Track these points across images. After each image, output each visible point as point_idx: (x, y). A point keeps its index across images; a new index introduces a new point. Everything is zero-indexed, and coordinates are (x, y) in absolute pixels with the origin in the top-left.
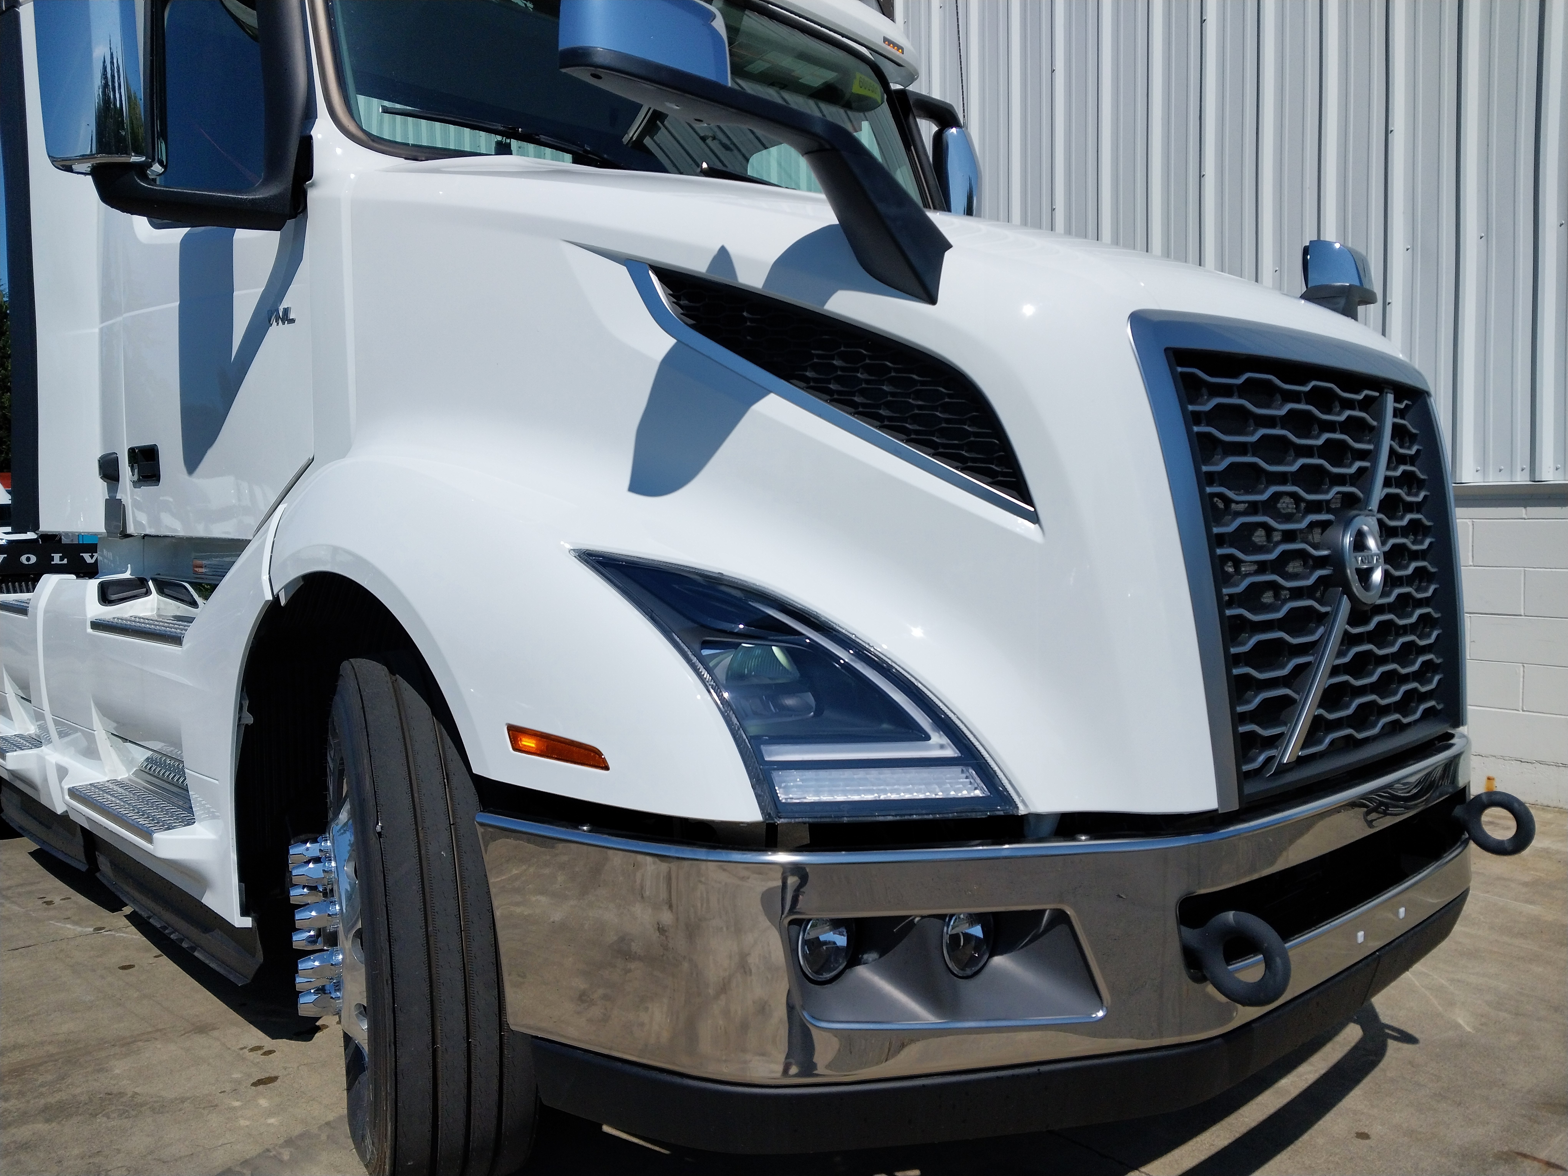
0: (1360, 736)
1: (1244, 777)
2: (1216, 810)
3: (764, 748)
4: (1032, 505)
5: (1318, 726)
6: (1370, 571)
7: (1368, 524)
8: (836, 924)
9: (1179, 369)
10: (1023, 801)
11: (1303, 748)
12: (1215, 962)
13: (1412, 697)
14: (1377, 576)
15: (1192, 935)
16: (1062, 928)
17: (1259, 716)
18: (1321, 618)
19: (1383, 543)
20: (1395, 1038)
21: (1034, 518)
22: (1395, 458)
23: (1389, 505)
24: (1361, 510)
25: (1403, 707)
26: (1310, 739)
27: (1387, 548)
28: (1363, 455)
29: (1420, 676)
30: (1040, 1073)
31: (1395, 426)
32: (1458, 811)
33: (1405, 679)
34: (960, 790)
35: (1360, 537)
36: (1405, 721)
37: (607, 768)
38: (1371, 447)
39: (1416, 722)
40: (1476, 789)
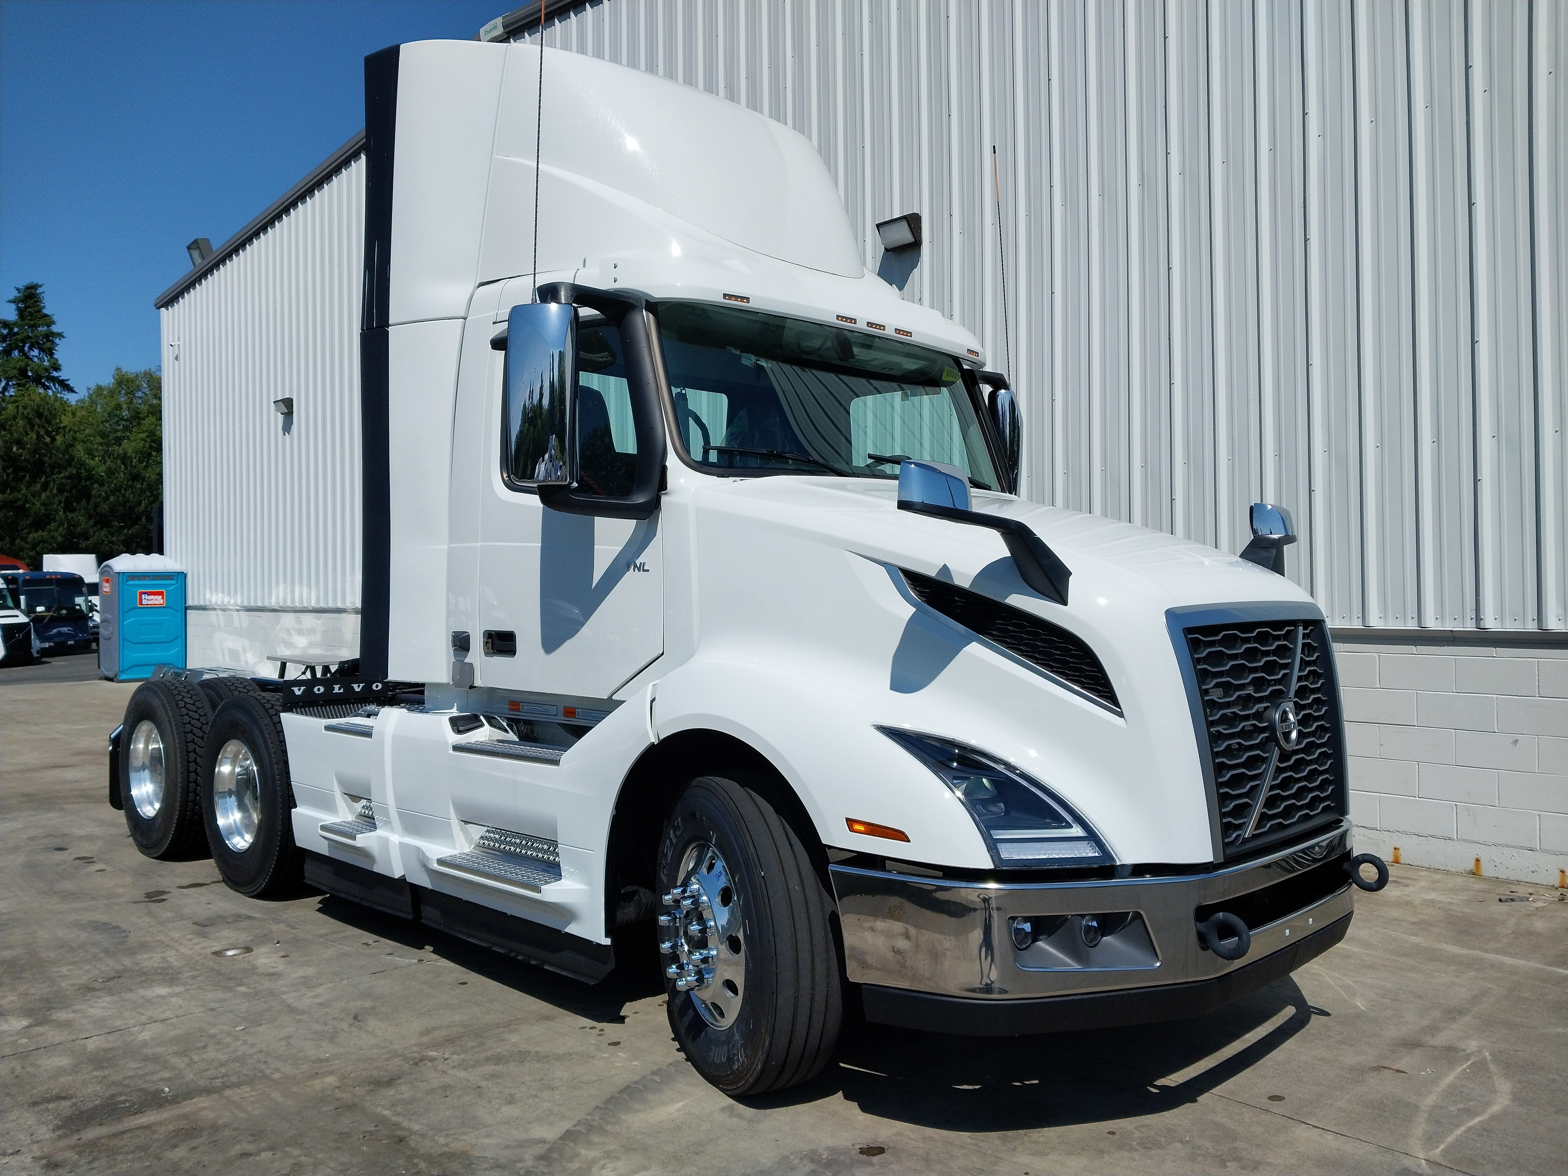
0: (1286, 823)
1: (1226, 845)
2: (1212, 862)
3: (992, 832)
4: (1120, 708)
5: (1263, 818)
6: (1290, 732)
7: (1289, 706)
8: (1026, 919)
9: (1190, 636)
10: (1118, 859)
11: (1255, 830)
12: (1214, 939)
13: (1316, 800)
14: (1294, 735)
15: (1202, 926)
16: (1139, 921)
17: (1232, 814)
18: (1264, 760)
19: (1297, 714)
20: (1316, 1013)
21: (1121, 715)
22: (1304, 664)
23: (1302, 692)
24: (1284, 698)
25: (1311, 805)
26: (1259, 825)
27: (1300, 717)
28: (1286, 666)
29: (1321, 787)
30: (1128, 994)
31: (1304, 645)
32: (1346, 865)
33: (1312, 790)
34: (1088, 853)
35: (1285, 712)
36: (1312, 814)
37: (909, 841)
38: (1290, 661)
39: (1318, 814)
40: (1356, 853)
